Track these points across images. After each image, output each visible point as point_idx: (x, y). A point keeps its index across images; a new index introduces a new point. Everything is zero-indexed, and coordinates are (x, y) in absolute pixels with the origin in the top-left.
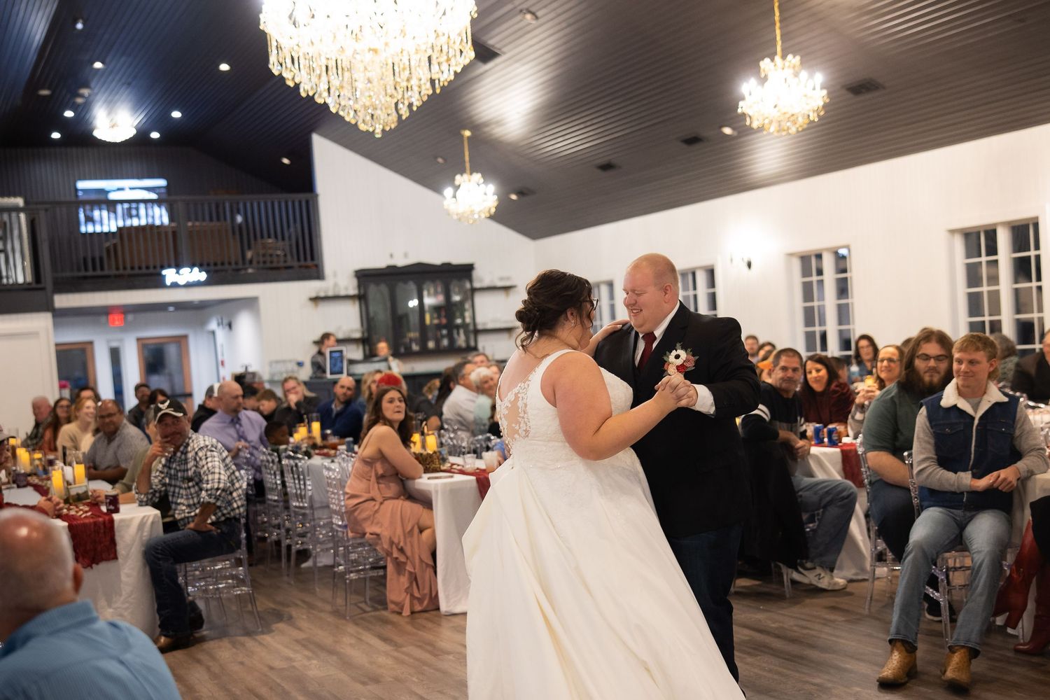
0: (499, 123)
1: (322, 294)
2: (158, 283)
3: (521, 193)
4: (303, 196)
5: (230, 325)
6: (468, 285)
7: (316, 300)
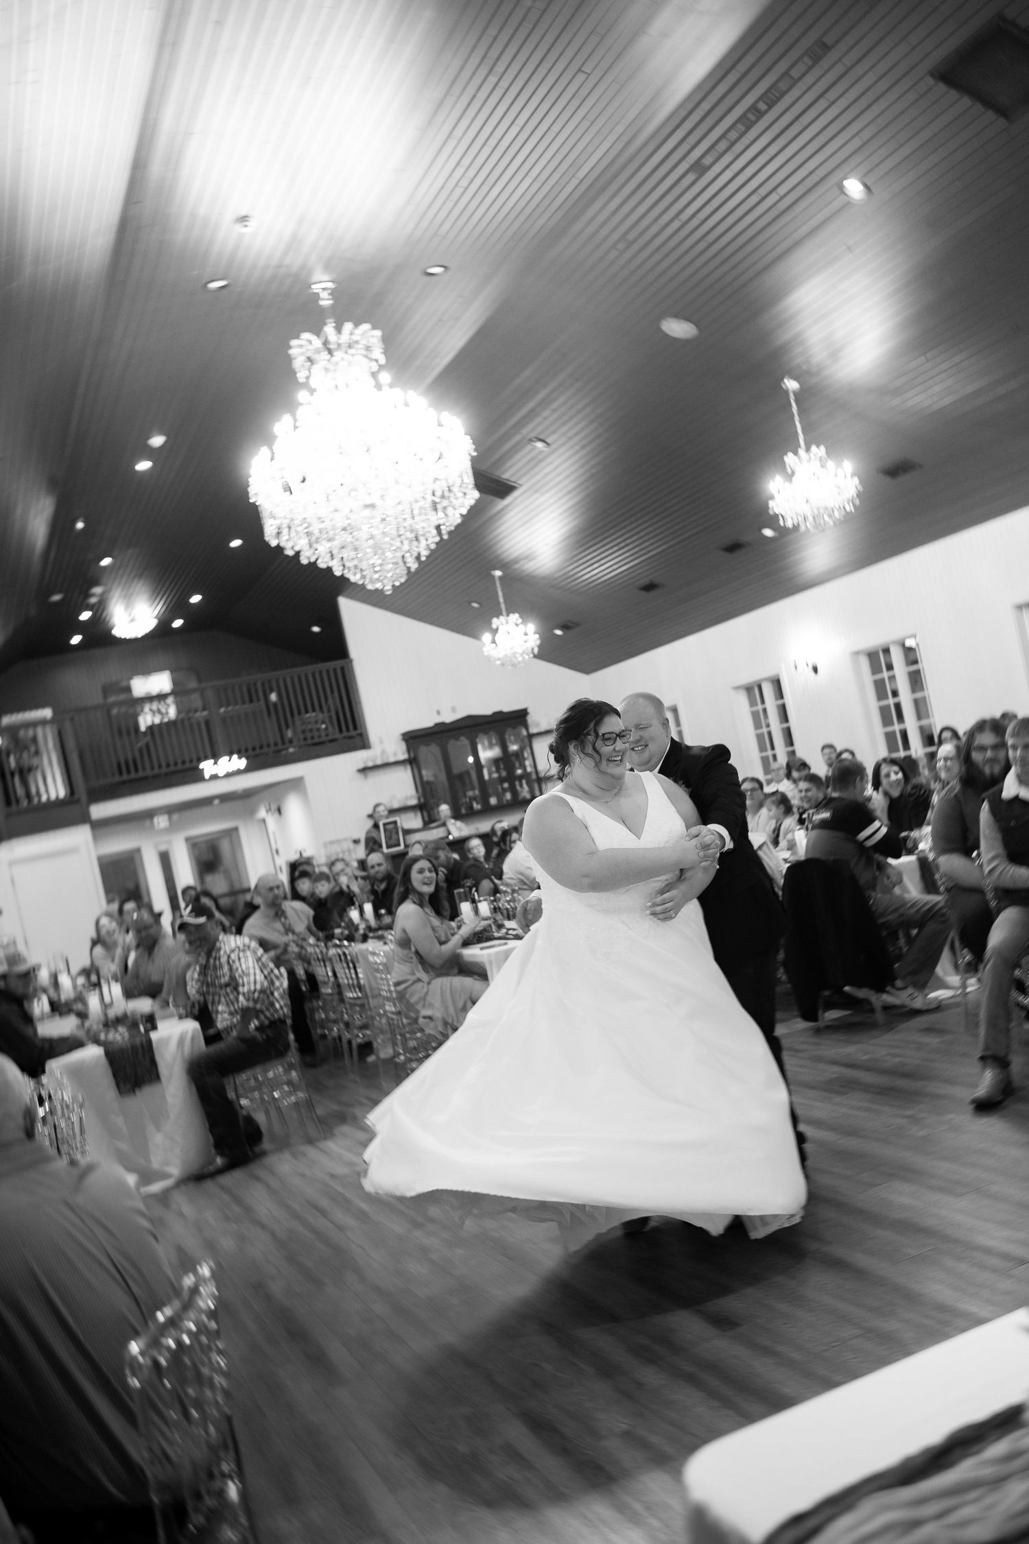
0: (529, 557)
1: (370, 764)
2: (197, 777)
3: (564, 627)
4: (337, 664)
5: (279, 811)
6: (524, 732)
7: (364, 770)
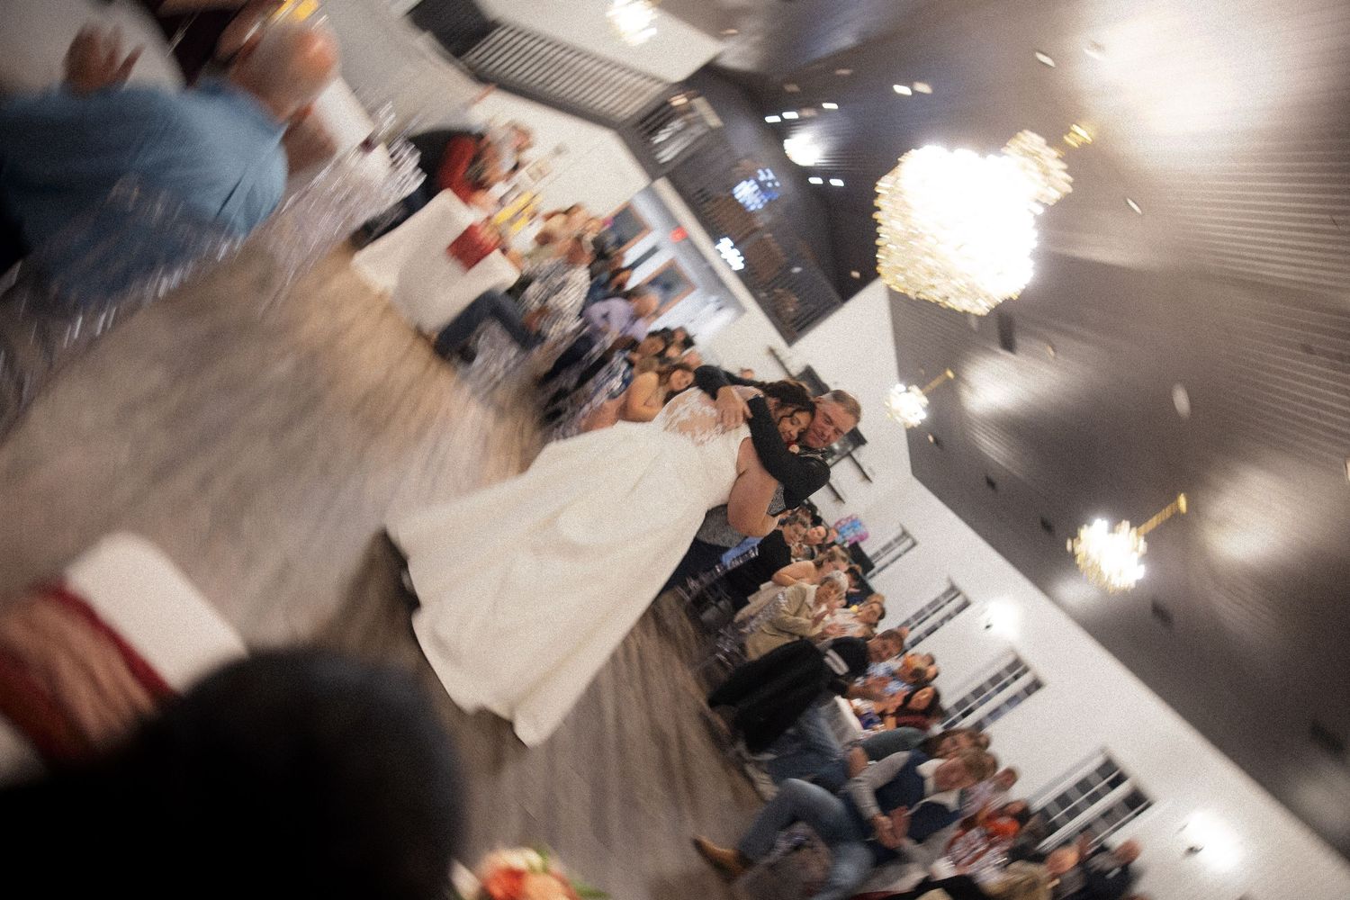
1: (778, 353)
2: (716, 240)
3: (937, 441)
4: (836, 297)
6: (850, 449)
7: (772, 352)
